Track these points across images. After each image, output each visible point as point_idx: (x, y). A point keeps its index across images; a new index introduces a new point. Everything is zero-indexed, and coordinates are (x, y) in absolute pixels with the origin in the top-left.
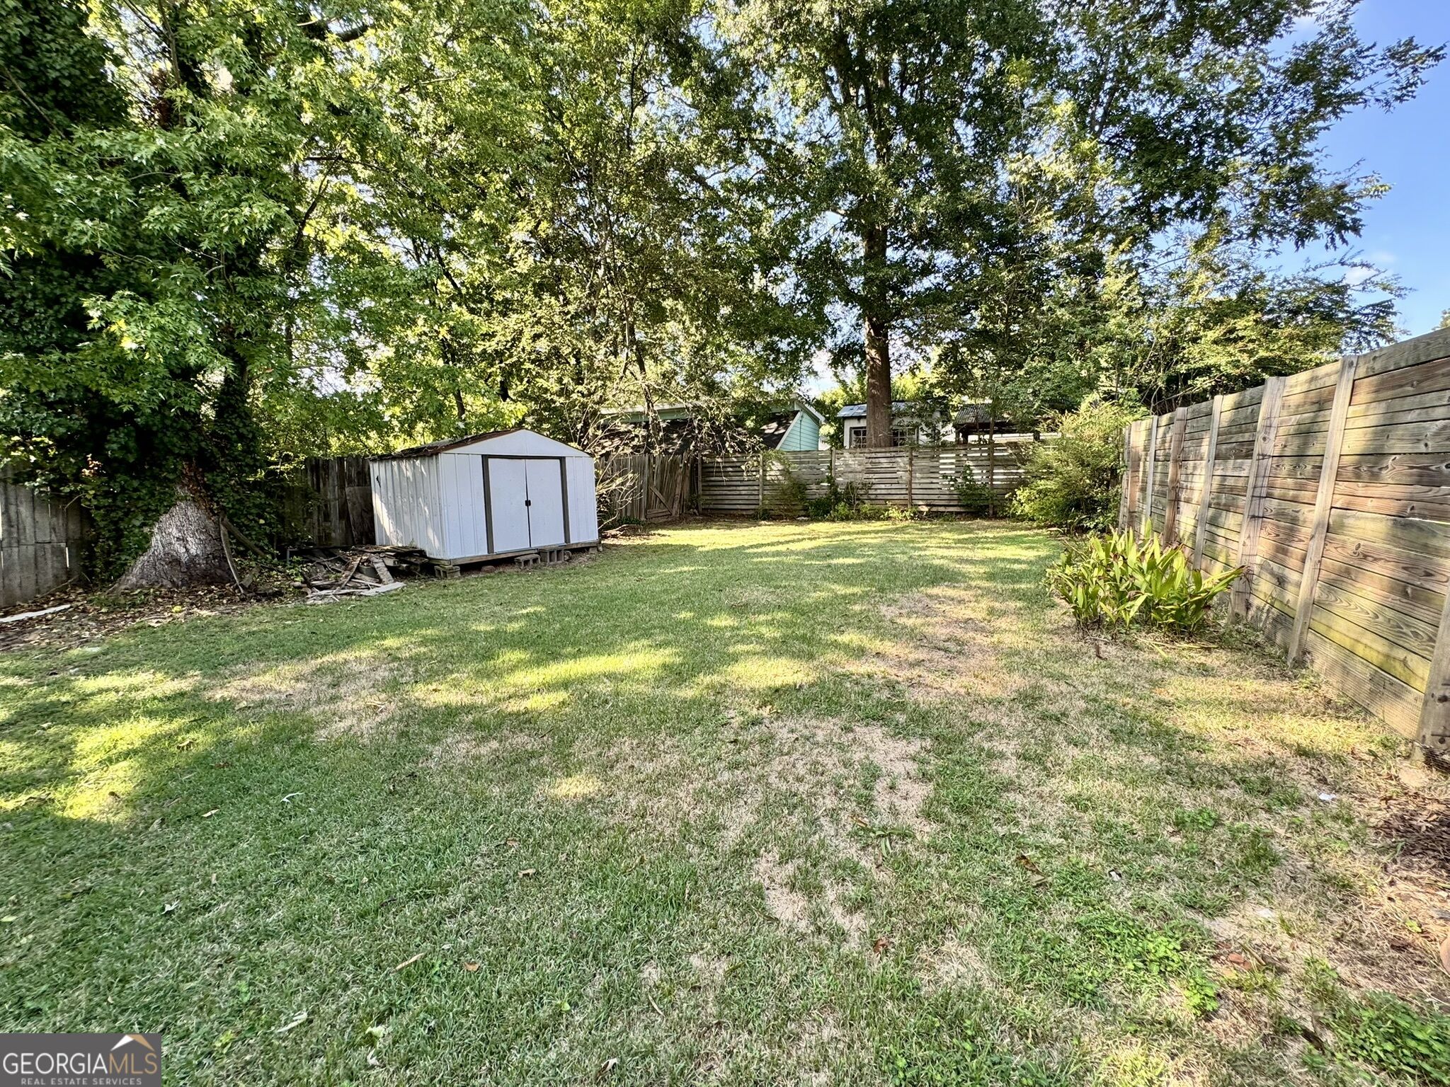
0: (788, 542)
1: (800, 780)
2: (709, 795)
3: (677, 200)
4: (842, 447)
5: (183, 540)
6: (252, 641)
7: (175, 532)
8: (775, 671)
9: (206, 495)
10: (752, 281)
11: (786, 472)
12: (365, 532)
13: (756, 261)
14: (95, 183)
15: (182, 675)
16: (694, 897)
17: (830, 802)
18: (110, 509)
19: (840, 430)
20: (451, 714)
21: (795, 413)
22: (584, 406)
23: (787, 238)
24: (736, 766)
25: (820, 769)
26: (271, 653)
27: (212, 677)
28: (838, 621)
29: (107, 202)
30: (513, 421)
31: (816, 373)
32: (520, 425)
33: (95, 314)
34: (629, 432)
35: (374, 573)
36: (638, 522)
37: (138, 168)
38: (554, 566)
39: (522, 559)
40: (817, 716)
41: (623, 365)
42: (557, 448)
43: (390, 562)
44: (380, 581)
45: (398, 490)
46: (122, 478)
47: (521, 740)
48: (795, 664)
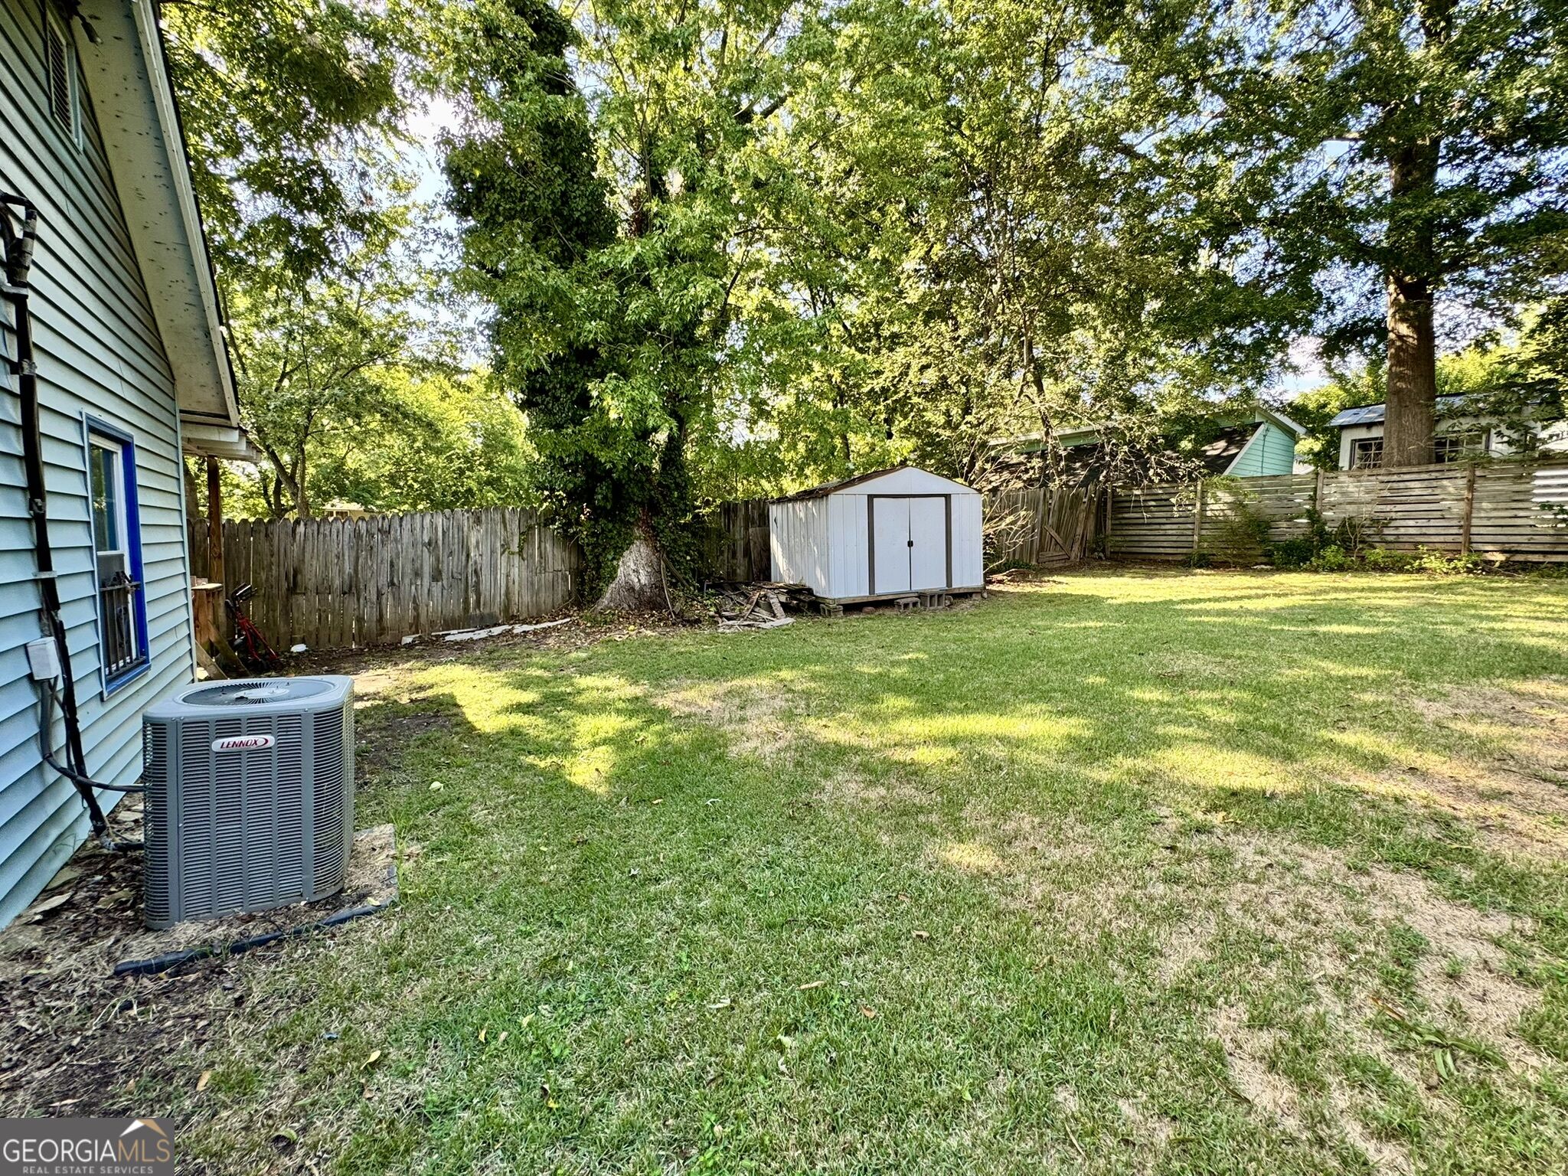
0: (1241, 598)
1: (1279, 922)
2: (1138, 907)
3: (1096, 183)
4: (1335, 467)
5: (636, 571)
6: (681, 660)
7: (633, 567)
8: (1229, 768)
9: (653, 535)
10: (1195, 261)
11: (1238, 506)
12: (762, 570)
13: (1203, 233)
14: (597, 292)
15: (636, 683)
16: (1122, 1028)
17: (1332, 967)
18: (595, 545)
19: (1334, 444)
20: (839, 753)
21: (1257, 426)
22: (972, 437)
23: (1255, 194)
24: (1176, 880)
25: (1313, 916)
26: (694, 671)
27: (658, 686)
28: (1334, 713)
29: (605, 303)
30: (899, 459)
31: (1295, 369)
32: (903, 464)
33: (595, 394)
34: (1022, 463)
35: (769, 608)
36: (1028, 566)
37: (623, 273)
38: (934, 611)
39: (902, 602)
40: (1303, 841)
41: (1018, 388)
42: (942, 485)
43: (783, 599)
44: (775, 616)
45: (791, 530)
46: (602, 521)
47: (908, 791)
48: (1263, 764)
